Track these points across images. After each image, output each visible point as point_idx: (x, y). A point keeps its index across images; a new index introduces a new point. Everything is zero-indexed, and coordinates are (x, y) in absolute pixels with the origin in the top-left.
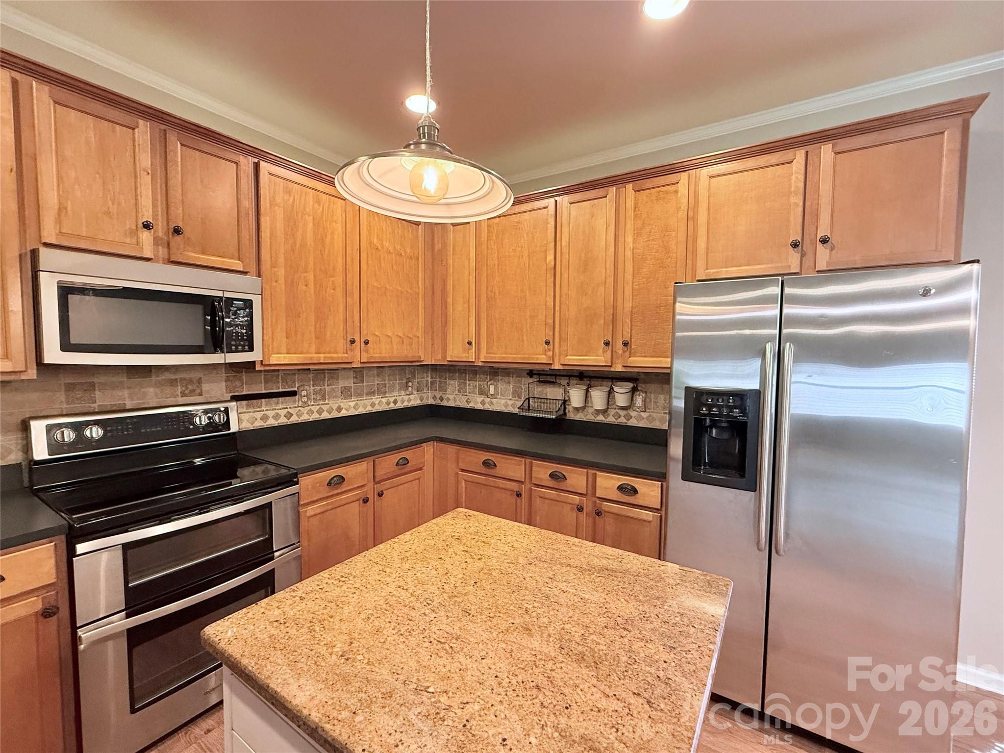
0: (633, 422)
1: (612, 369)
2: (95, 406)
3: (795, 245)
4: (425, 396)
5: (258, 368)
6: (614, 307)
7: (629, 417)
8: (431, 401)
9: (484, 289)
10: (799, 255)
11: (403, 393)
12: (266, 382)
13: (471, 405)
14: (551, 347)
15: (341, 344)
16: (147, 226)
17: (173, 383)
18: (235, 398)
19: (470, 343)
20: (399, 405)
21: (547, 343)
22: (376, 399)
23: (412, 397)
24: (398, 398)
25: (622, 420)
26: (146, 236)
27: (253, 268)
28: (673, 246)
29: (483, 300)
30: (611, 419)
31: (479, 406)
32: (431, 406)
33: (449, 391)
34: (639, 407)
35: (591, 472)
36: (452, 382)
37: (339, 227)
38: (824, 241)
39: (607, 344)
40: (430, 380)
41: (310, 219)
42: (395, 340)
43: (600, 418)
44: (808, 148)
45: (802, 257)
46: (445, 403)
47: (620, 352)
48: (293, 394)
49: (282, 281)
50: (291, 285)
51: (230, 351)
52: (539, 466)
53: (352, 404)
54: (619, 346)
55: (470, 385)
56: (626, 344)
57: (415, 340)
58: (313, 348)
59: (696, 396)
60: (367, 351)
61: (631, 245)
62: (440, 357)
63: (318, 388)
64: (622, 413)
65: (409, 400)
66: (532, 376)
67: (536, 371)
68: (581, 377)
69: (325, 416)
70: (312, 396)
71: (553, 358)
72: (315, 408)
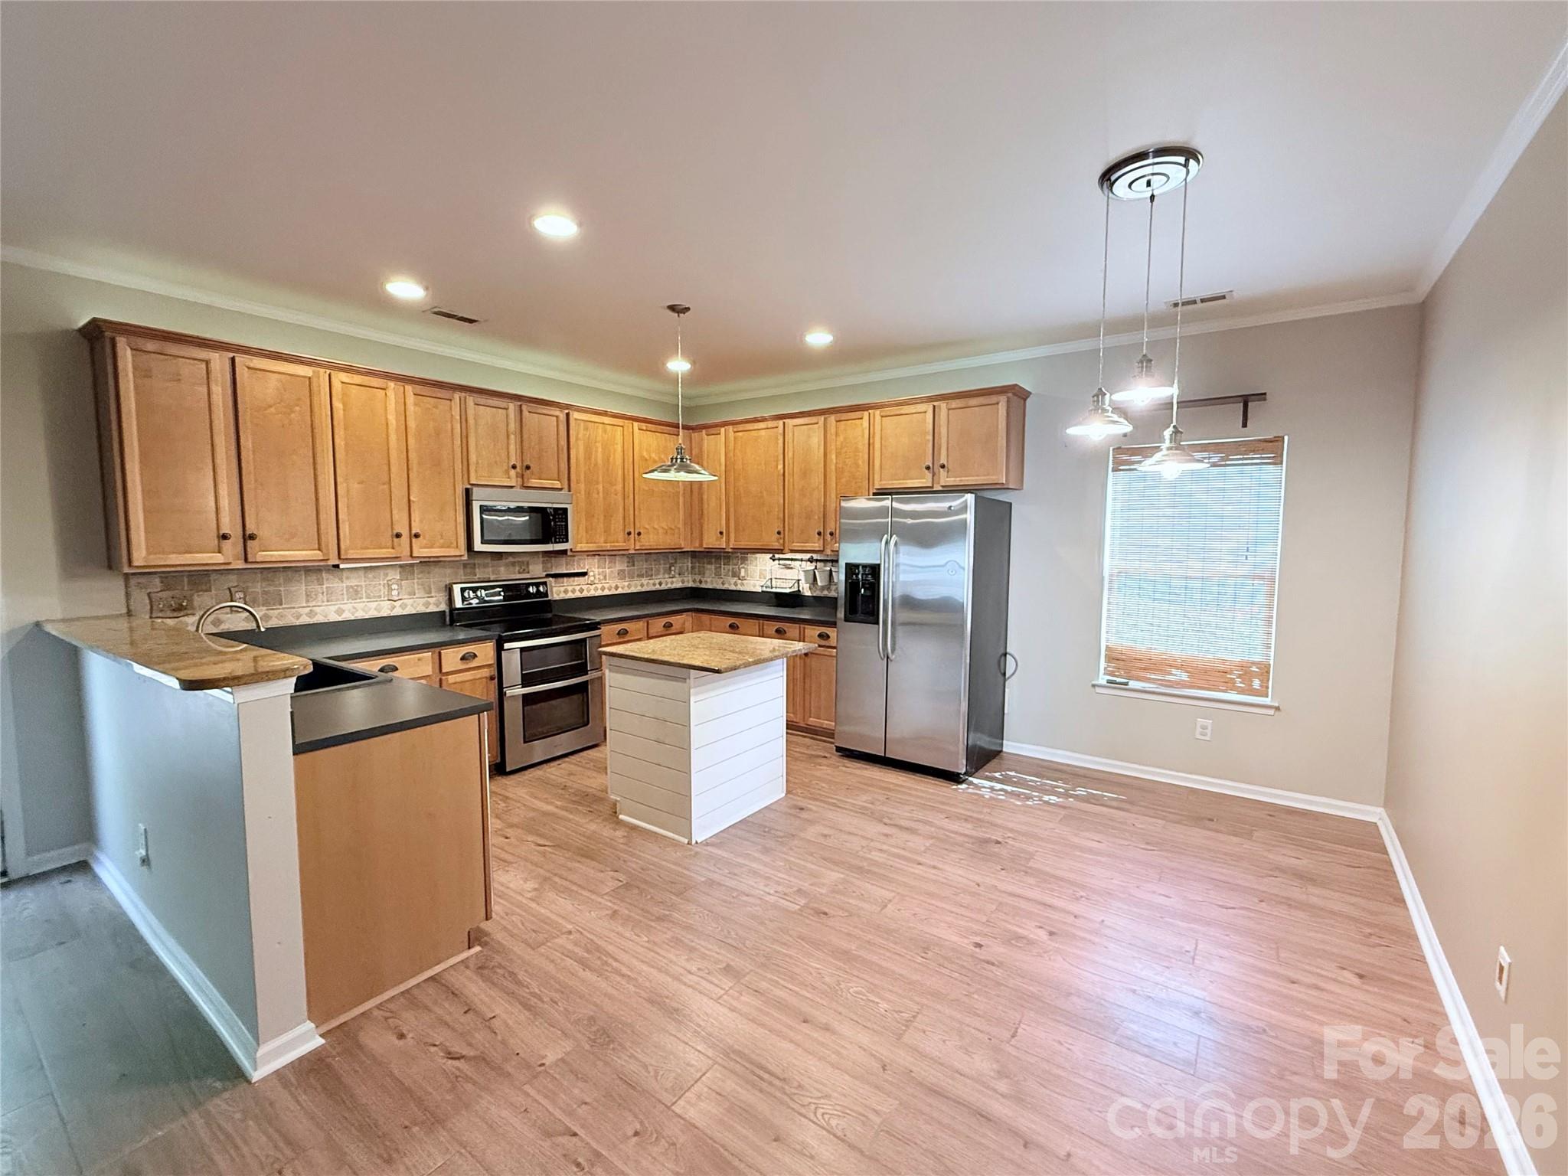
2: (476, 578)
3: (928, 468)
4: (686, 579)
5: (569, 553)
6: (825, 506)
8: (691, 584)
9: (732, 488)
10: (931, 475)
11: (667, 576)
12: (567, 565)
13: (726, 587)
14: (782, 536)
15: (621, 536)
16: (514, 467)
17: (513, 564)
18: (548, 576)
19: (721, 533)
20: (664, 587)
21: (779, 533)
22: (645, 581)
23: (674, 579)
24: (662, 580)
26: (513, 472)
27: (566, 487)
28: (860, 462)
29: (732, 500)
30: (833, 594)
31: (733, 588)
32: (691, 588)
33: (706, 575)
35: (802, 626)
36: (709, 566)
37: (619, 448)
38: (943, 466)
39: (819, 534)
40: (690, 565)
41: (599, 445)
42: (661, 531)
44: (935, 403)
45: (933, 476)
46: (703, 586)
47: (829, 540)
48: (584, 574)
49: (583, 492)
50: (588, 494)
51: (556, 542)
52: (768, 625)
53: (626, 584)
54: (828, 535)
55: (725, 568)
56: (831, 534)
57: (676, 531)
58: (602, 540)
59: (851, 568)
60: (639, 541)
61: (834, 461)
62: (697, 545)
63: (601, 570)
65: (672, 583)
66: (774, 560)
67: (777, 556)
68: (811, 560)
69: (607, 592)
70: (597, 577)
71: (784, 545)
72: (599, 586)
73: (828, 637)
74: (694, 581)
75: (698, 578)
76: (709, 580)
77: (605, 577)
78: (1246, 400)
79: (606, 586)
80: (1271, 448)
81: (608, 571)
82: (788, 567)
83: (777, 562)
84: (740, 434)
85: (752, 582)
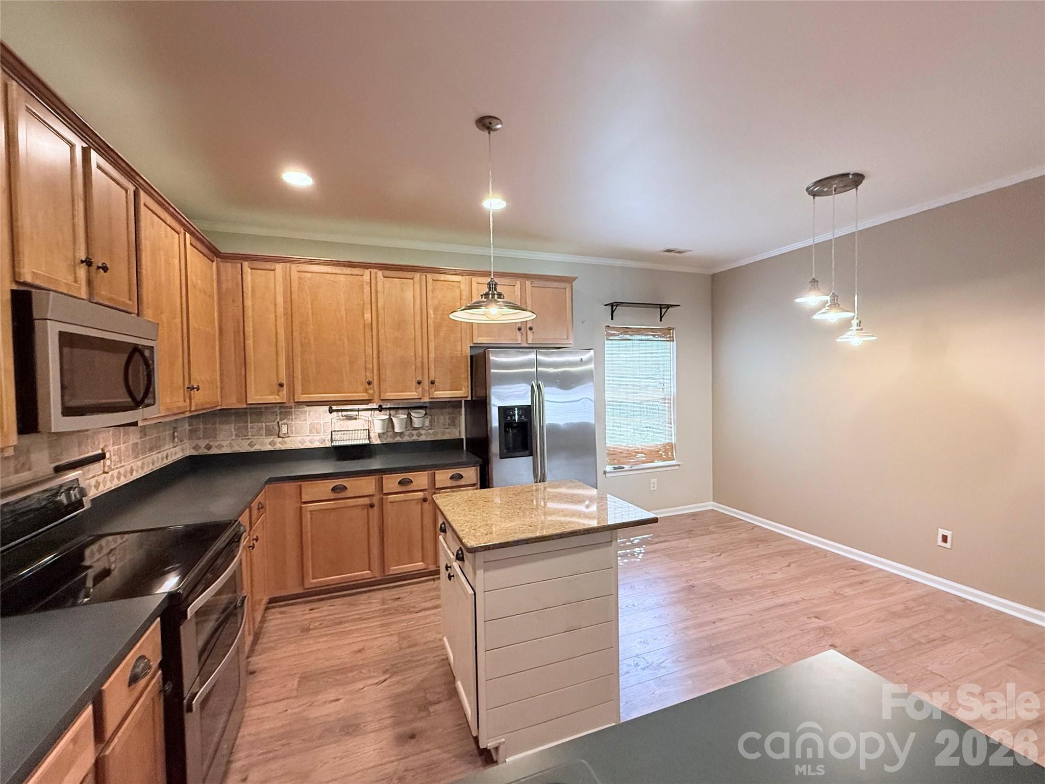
0: (423, 438)
1: (422, 401)
3: (519, 329)
4: (185, 446)
5: (139, 424)
7: (419, 435)
8: (190, 452)
10: (521, 334)
11: (171, 445)
13: (257, 448)
14: (373, 385)
15: (182, 392)
20: (170, 460)
21: (369, 383)
22: (155, 456)
23: (178, 448)
24: (169, 452)
25: (415, 438)
27: (136, 310)
30: (406, 439)
31: (269, 448)
32: (190, 457)
33: (220, 437)
34: (427, 427)
35: (427, 472)
36: (226, 427)
38: (531, 329)
39: (419, 383)
40: (188, 428)
42: (206, 384)
43: (398, 439)
44: (522, 280)
45: (523, 336)
46: (214, 451)
47: (427, 388)
53: (139, 463)
54: (426, 383)
55: (253, 427)
56: (433, 383)
57: (215, 384)
59: (505, 411)
60: (194, 399)
64: (415, 432)
66: (331, 413)
67: (334, 408)
68: (380, 409)
69: (123, 481)
70: (113, 458)
71: (373, 395)
72: (115, 472)
73: (461, 477)
74: (196, 448)
75: (203, 443)
76: (224, 443)
77: (120, 457)
78: (661, 307)
79: (122, 470)
80: (667, 333)
81: (123, 446)
82: (350, 418)
83: (335, 414)
84: (308, 275)
85: (299, 439)
